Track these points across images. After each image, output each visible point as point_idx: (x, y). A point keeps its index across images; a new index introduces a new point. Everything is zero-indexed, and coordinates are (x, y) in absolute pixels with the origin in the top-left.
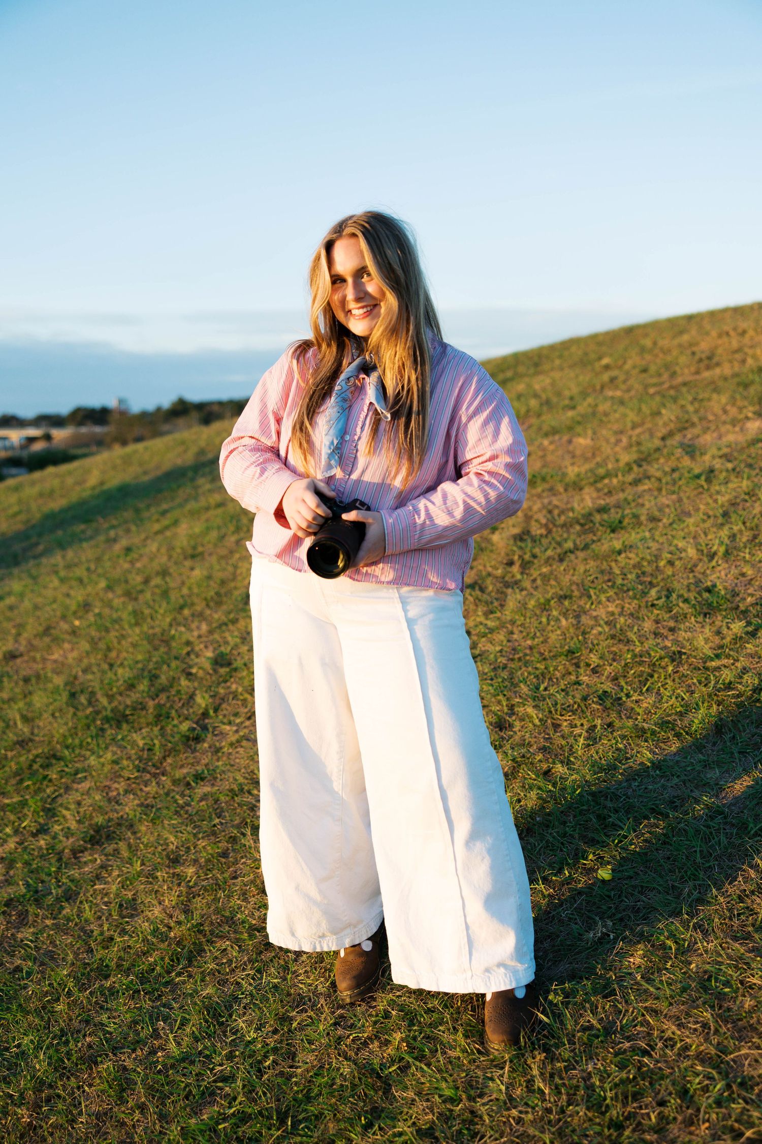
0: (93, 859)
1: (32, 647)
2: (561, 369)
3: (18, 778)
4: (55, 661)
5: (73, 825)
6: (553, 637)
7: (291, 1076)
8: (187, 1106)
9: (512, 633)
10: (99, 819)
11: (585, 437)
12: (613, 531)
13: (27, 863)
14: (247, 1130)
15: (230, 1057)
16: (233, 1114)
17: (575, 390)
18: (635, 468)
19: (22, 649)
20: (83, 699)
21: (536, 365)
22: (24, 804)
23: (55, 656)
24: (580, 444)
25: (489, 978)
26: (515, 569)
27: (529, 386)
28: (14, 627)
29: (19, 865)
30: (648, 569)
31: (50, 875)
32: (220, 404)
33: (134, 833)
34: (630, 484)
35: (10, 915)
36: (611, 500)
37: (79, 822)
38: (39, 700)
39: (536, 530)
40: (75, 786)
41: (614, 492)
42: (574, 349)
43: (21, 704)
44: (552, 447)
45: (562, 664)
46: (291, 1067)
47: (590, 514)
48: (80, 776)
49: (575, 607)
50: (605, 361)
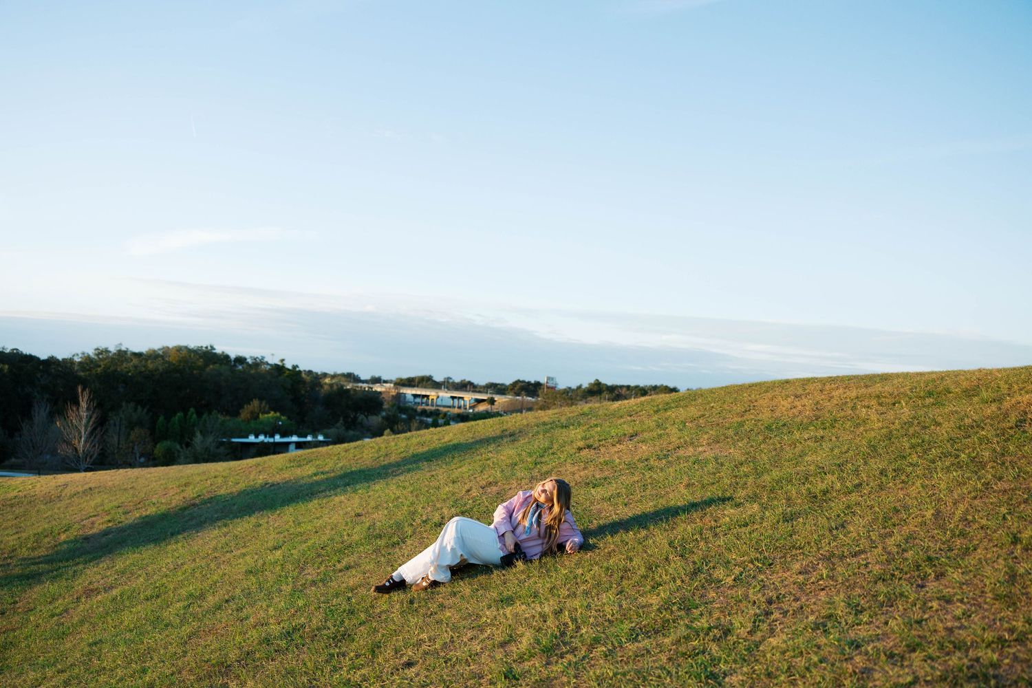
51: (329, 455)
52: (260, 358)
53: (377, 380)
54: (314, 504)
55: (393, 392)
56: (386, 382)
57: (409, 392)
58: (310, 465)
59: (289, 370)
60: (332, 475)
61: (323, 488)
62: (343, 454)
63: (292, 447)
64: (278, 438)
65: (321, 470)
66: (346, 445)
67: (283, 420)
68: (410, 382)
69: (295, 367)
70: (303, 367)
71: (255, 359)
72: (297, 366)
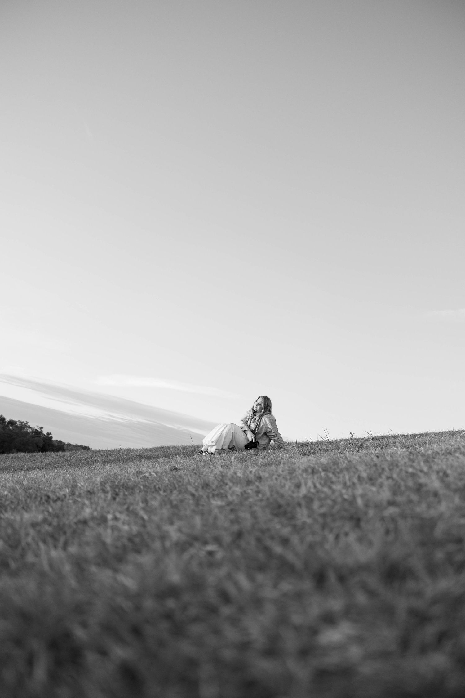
52: (25, 422)
59: (44, 435)
71: (22, 423)
72: (50, 434)
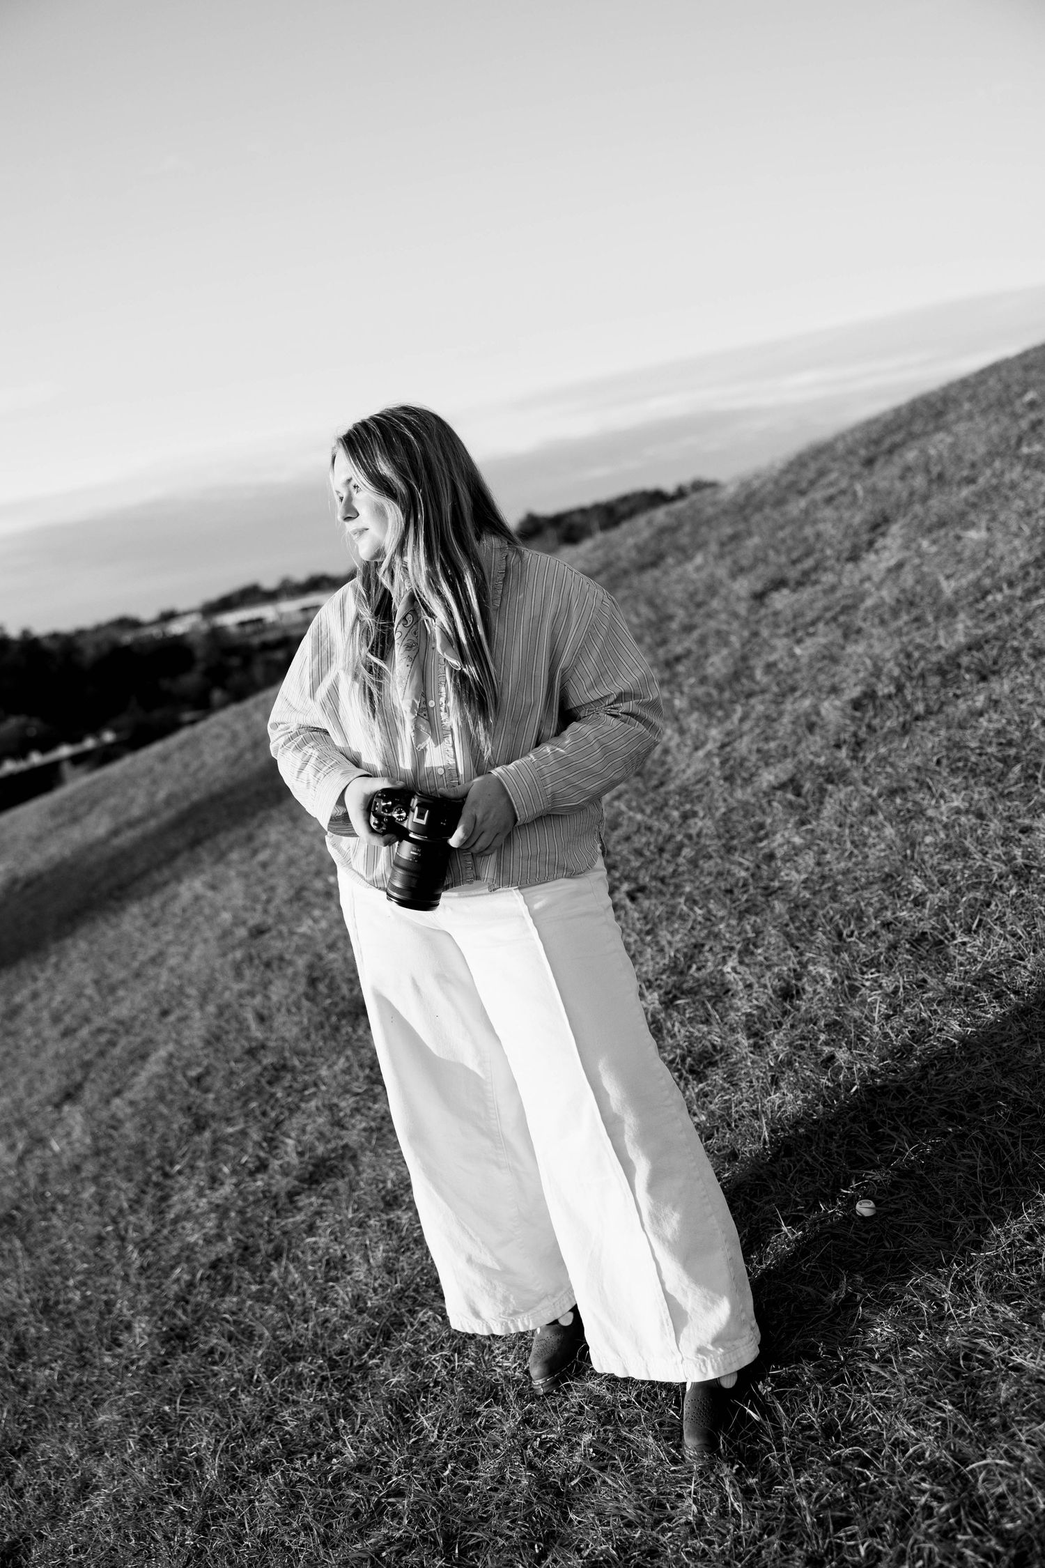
0: (310, 1201)
1: (280, 917)
2: (970, 417)
3: (243, 1099)
4: (303, 935)
5: (294, 1159)
6: (873, 854)
7: (468, 1489)
8: (354, 1527)
9: (824, 852)
10: (320, 1149)
11: (979, 529)
12: (984, 678)
13: (241, 1212)
14: (411, 1558)
15: (408, 1465)
16: (400, 1539)
17: (982, 449)
18: (1032, 571)
19: (270, 921)
20: (322, 987)
21: (940, 414)
22: (244, 1133)
23: (303, 929)
24: (971, 539)
25: (704, 1361)
26: (843, 753)
27: (923, 451)
28: (265, 891)
29: (233, 1214)
30: (1017, 735)
31: (260, 1225)
32: (583, 511)
33: (356, 1166)
34: (1021, 599)
35: (215, 1280)
36: (991, 628)
37: (301, 1154)
38: (278, 991)
39: (884, 689)
40: (303, 1105)
41: (998, 614)
42: (992, 382)
43: (258, 1000)
44: (934, 549)
45: (875, 894)
46: (470, 1478)
47: (958, 654)
48: (307, 1093)
49: (909, 805)
50: (1030, 396)
51: (131, 780)
53: (169, 617)
54: (132, 918)
55: (204, 627)
56: (186, 614)
57: (230, 620)
58: (97, 810)
60: (153, 824)
61: (140, 864)
62: (159, 768)
63: (66, 768)
64: (36, 759)
65: (123, 818)
66: (157, 748)
67: (35, 727)
68: (227, 604)
69: (26, 633)
70: (41, 628)
